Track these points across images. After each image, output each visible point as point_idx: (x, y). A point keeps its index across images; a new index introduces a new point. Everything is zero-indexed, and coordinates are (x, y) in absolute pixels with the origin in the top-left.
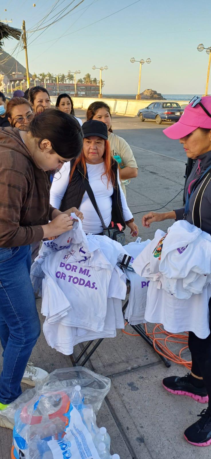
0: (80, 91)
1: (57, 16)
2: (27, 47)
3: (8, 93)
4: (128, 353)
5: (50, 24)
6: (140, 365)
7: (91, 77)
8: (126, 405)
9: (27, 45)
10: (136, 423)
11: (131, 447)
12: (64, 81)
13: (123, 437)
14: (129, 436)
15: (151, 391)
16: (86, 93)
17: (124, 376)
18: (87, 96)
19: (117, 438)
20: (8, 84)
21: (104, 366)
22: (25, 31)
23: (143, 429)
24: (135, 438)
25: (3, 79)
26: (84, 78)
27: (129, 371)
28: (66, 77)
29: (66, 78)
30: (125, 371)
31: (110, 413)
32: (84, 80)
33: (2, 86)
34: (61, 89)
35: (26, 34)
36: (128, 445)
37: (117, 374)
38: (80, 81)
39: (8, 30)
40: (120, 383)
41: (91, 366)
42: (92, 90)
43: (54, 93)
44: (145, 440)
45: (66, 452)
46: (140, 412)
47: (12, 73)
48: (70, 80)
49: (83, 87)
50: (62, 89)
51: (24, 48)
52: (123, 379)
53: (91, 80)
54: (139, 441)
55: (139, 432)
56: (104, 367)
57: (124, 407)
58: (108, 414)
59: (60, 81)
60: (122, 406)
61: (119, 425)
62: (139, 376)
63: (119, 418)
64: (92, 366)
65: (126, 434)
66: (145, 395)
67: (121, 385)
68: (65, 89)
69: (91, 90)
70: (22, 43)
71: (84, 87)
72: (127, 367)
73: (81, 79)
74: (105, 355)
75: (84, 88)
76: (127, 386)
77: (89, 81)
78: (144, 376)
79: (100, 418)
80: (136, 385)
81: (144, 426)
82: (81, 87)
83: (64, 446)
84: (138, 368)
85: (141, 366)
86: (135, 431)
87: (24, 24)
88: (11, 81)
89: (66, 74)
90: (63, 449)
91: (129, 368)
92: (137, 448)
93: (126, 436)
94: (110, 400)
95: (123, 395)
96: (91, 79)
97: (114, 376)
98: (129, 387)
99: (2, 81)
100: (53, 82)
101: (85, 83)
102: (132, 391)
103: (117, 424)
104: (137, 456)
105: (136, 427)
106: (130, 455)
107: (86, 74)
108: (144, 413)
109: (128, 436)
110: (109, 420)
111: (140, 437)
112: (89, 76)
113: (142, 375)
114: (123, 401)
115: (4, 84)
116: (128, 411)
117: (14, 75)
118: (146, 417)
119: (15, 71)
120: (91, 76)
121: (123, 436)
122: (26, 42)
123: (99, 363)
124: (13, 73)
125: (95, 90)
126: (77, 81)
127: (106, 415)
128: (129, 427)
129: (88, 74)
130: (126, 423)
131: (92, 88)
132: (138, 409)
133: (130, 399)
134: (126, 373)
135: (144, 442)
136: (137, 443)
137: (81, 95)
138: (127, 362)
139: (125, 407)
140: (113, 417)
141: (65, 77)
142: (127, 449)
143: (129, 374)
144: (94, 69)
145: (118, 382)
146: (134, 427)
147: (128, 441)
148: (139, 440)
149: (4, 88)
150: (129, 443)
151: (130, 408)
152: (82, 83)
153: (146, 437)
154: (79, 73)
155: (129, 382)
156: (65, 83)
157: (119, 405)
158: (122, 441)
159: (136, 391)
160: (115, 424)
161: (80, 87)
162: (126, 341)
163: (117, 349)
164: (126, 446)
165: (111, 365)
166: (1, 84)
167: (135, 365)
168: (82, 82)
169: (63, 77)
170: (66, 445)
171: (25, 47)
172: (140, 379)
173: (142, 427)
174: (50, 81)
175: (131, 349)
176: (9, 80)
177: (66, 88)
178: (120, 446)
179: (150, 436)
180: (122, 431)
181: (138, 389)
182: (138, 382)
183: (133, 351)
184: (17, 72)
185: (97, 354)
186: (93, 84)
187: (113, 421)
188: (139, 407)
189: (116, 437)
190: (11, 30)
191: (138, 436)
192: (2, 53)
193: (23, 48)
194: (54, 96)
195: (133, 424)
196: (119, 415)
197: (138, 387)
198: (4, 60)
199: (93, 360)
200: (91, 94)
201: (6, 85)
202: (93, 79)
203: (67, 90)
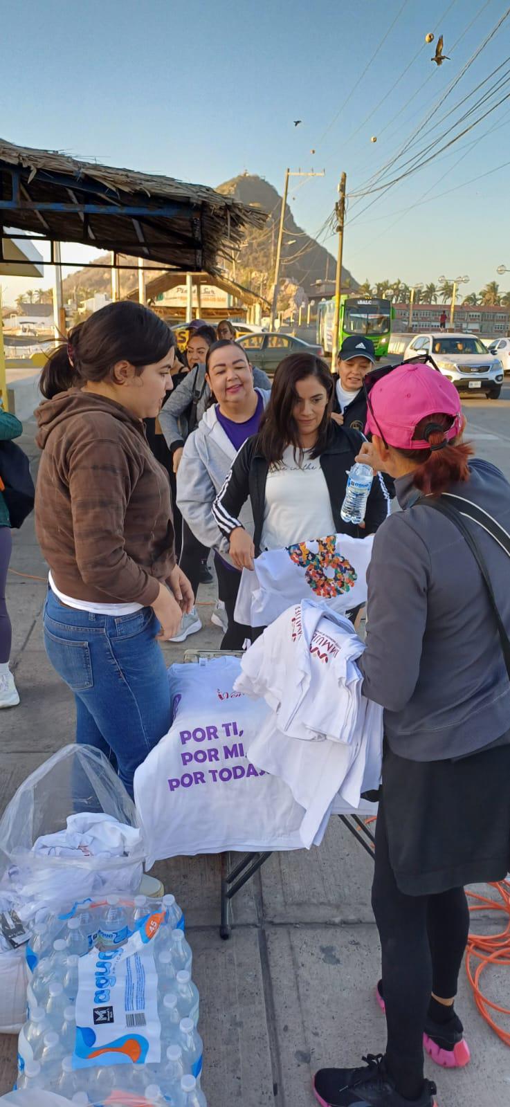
0: (468, 323)
1: (413, 162)
2: (345, 229)
3: (300, 324)
4: (346, 891)
5: (397, 178)
6: (364, 918)
7: (500, 290)
8: (301, 985)
9: (345, 224)
10: (306, 1024)
11: (279, 1064)
12: (433, 298)
13: (270, 1042)
14: (283, 1043)
15: (365, 973)
16: (481, 327)
17: (319, 931)
18: (484, 332)
19: (257, 1039)
20: (303, 306)
21: (286, 904)
22: (344, 194)
23: (317, 1039)
24: (293, 1050)
25: (294, 294)
26: (483, 294)
27: (334, 925)
28: (438, 291)
29: (438, 293)
30: (326, 923)
31: (262, 992)
32: (481, 297)
33: (290, 309)
34: (422, 316)
35: (346, 200)
36: (275, 1059)
37: (306, 924)
38: (471, 299)
39: (243, 211)
40: (305, 943)
41: (259, 897)
42: (497, 321)
43: (405, 325)
44: (312, 1059)
45: (103, 992)
46: (324, 1006)
47: (315, 282)
48: (447, 297)
49: (474, 314)
50: (425, 316)
51: (337, 231)
52: (314, 937)
53: (499, 297)
54: (300, 1057)
55: (306, 1042)
56: (283, 904)
57: (295, 988)
58: (257, 991)
59: (421, 300)
60: (292, 985)
61: (272, 1018)
62: (351, 939)
63: (277, 1006)
64: (262, 898)
65: (279, 1038)
66: (349, 977)
67: (304, 946)
68: (431, 316)
69: (495, 318)
70: (335, 219)
71: (478, 314)
72: (333, 917)
73: (475, 296)
74: (296, 882)
75: (479, 316)
76: (317, 951)
77: (492, 300)
78: (362, 943)
79: (239, 995)
80: (337, 953)
81: (320, 1034)
82: (471, 314)
83: (103, 981)
84: (357, 923)
85: (363, 921)
86: (299, 1036)
87: (344, 180)
88: (310, 299)
89: (439, 285)
90: (100, 985)
91: (337, 920)
92: (289, 1069)
93: (277, 1041)
94: (271, 968)
95: (303, 965)
96: (498, 295)
97: (298, 926)
98: (320, 953)
99: (292, 299)
100: (404, 302)
101: (483, 305)
102: (325, 964)
103: (267, 1016)
104: (284, 1082)
105: (304, 1031)
106: (271, 1077)
107: (488, 283)
108: (331, 1011)
109: (280, 1043)
110: (254, 1003)
111: (305, 1052)
112: (494, 288)
113: (358, 940)
114: (297, 976)
115: (295, 305)
116: (299, 998)
117: (319, 285)
118: (333, 1018)
119: (323, 278)
120: (499, 288)
121: (270, 1040)
122: (343, 219)
123: (278, 896)
124: (318, 282)
125: (505, 321)
126: (464, 299)
127: (252, 993)
128: (290, 1028)
129: (494, 283)
130: (287, 1017)
131: (498, 315)
132: (323, 999)
133: (314, 977)
134: (326, 927)
135: (309, 1062)
136: (295, 1061)
137: (469, 330)
138: (338, 907)
139: (298, 989)
140: (266, 1000)
141: (434, 291)
142: (269, 1064)
143: (331, 931)
144: (501, 272)
145: (301, 940)
146: (299, 1030)
147: (276, 1050)
148: (302, 1055)
149: (294, 314)
150: (278, 1055)
151: (307, 993)
152: (475, 304)
153: (316, 1055)
154: (466, 281)
155: (325, 944)
156: (433, 303)
157: (285, 982)
158: (265, 1047)
159: (334, 964)
160: (265, 1015)
161: (468, 312)
162: (351, 866)
163: (325, 878)
164: (270, 1059)
165: (299, 905)
166: (289, 305)
167: (352, 917)
168: (475, 302)
169: (432, 289)
170: (107, 981)
171: (340, 229)
172: (350, 945)
173: (316, 1034)
174: (399, 298)
175: (356, 884)
176: (305, 295)
177: (433, 315)
178: (257, 1055)
179: (328, 1056)
180: (272, 1029)
181: (338, 961)
182: (344, 949)
183: (359, 888)
184: (326, 280)
185: (281, 877)
186: (502, 306)
187: (262, 1007)
188: (326, 997)
189: (255, 1038)
190: (248, 212)
191: (302, 1048)
192: (294, 241)
193: (335, 231)
194: (403, 332)
195: (301, 1024)
196: (278, 1000)
197: (341, 959)
198: (295, 255)
199: (267, 887)
200: (494, 329)
201: (298, 307)
202: (503, 295)
203: (435, 318)
